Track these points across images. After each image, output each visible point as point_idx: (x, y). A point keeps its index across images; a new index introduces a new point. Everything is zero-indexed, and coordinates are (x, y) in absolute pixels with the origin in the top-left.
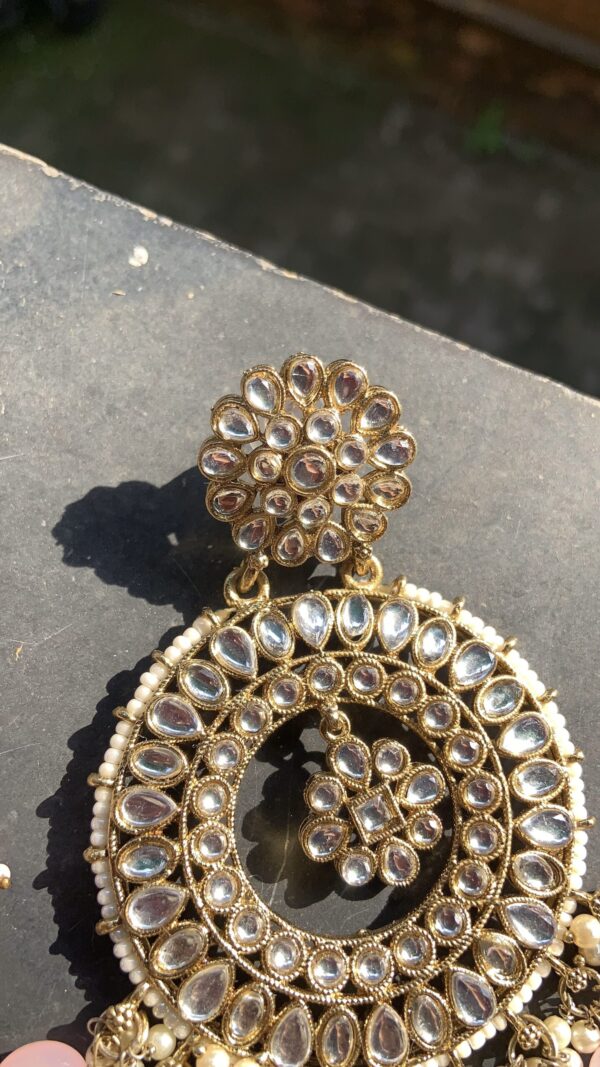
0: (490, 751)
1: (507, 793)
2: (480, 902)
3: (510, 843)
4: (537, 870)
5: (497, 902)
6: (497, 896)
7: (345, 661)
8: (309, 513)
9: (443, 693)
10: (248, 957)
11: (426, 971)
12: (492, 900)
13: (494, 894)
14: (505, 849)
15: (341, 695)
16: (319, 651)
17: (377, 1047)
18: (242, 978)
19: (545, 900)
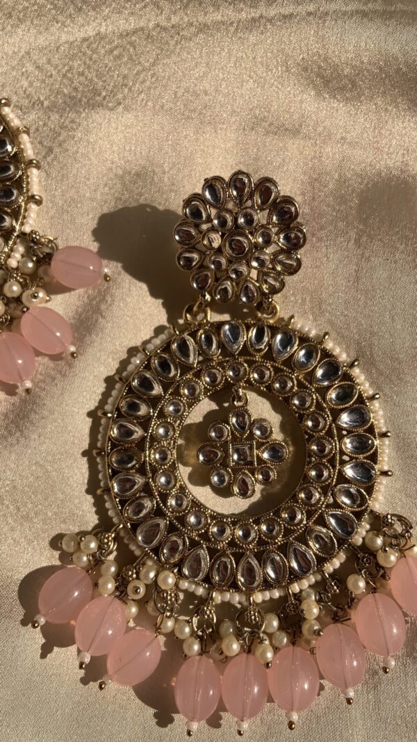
0: (330, 425)
1: (338, 449)
2: (313, 508)
3: (335, 477)
4: (349, 495)
5: (323, 509)
6: (324, 506)
7: (250, 363)
8: (236, 272)
9: (307, 388)
10: (176, 518)
11: (277, 541)
12: (320, 508)
13: (322, 505)
14: (332, 481)
15: (245, 382)
16: (234, 355)
17: (242, 576)
18: (171, 529)
19: (353, 512)
